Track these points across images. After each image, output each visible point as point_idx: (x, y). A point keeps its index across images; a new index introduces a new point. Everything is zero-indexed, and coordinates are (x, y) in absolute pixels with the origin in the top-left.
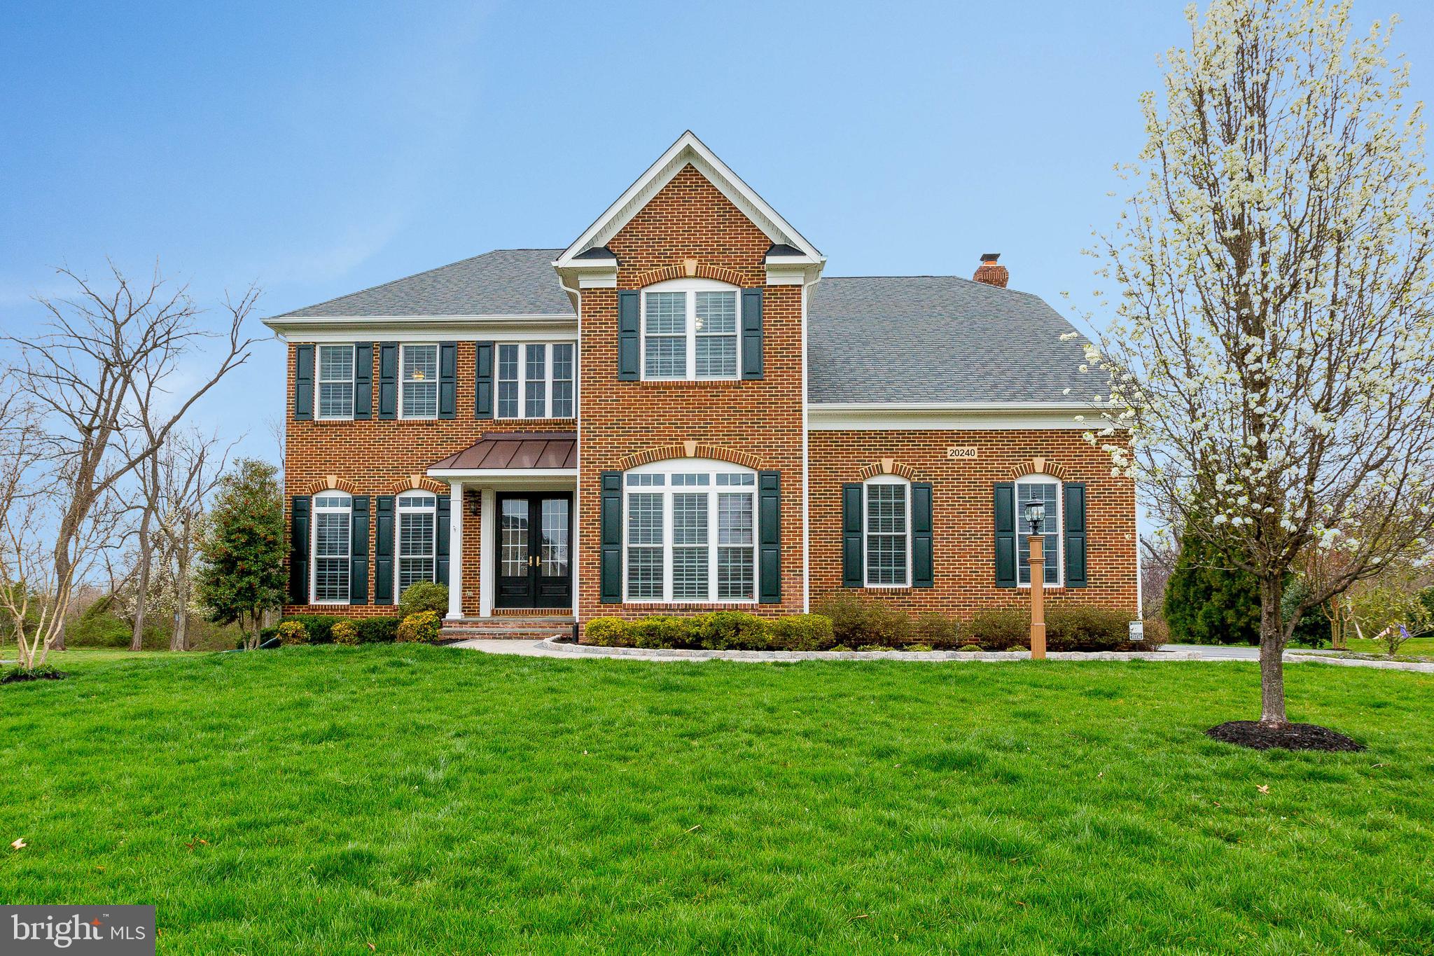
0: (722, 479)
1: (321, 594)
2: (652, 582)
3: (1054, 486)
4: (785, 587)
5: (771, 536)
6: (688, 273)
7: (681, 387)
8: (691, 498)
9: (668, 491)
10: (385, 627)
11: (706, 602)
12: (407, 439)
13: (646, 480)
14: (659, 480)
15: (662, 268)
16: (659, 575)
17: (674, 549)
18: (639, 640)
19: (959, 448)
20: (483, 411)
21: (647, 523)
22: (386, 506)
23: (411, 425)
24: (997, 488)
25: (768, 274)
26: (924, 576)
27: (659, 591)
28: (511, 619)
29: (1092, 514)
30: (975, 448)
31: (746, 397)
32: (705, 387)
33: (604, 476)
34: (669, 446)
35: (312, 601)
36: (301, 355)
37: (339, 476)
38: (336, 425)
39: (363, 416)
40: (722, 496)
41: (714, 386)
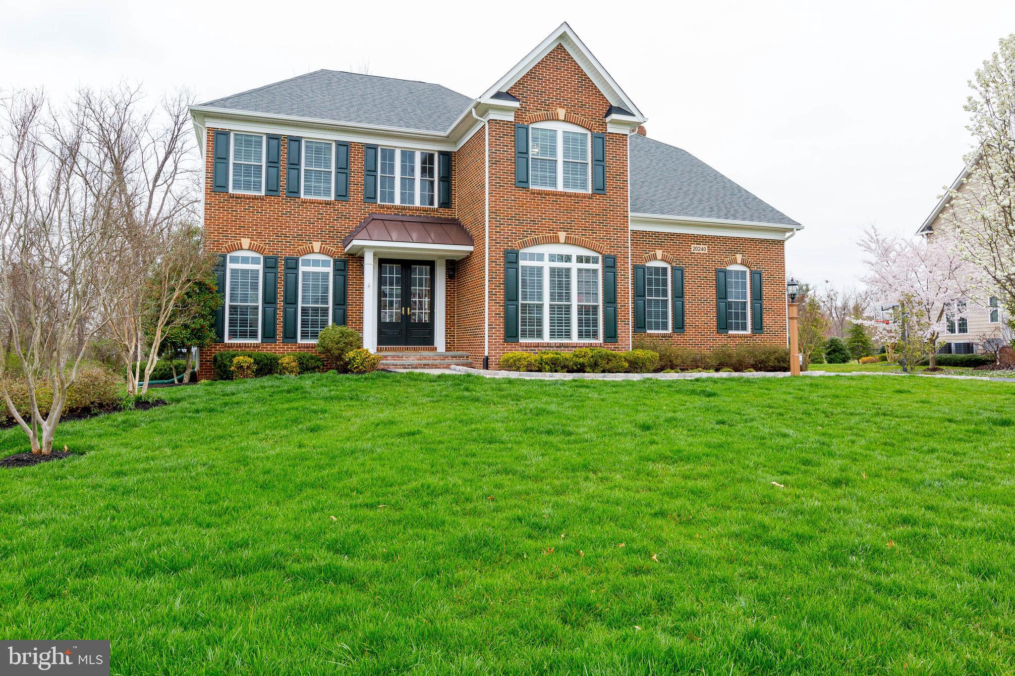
0: (580, 259)
1: (233, 335)
2: (535, 328)
3: (745, 272)
4: (619, 332)
5: (611, 298)
6: (560, 118)
7: (556, 195)
8: (560, 270)
9: (547, 265)
10: (308, 361)
11: (571, 342)
12: (309, 214)
13: (532, 257)
14: (540, 257)
15: (543, 112)
16: (540, 322)
17: (550, 305)
18: (547, 367)
19: (698, 246)
20: (371, 198)
21: (533, 287)
22: (292, 265)
23: (313, 203)
24: (717, 271)
25: (608, 125)
26: (680, 326)
27: (540, 334)
28: (412, 353)
29: (766, 290)
30: (706, 246)
31: (596, 204)
32: (570, 196)
33: (507, 253)
34: (549, 235)
35: (227, 340)
36: (218, 139)
37: (252, 239)
38: (249, 198)
39: (273, 194)
40: (580, 271)
41: (576, 196)
